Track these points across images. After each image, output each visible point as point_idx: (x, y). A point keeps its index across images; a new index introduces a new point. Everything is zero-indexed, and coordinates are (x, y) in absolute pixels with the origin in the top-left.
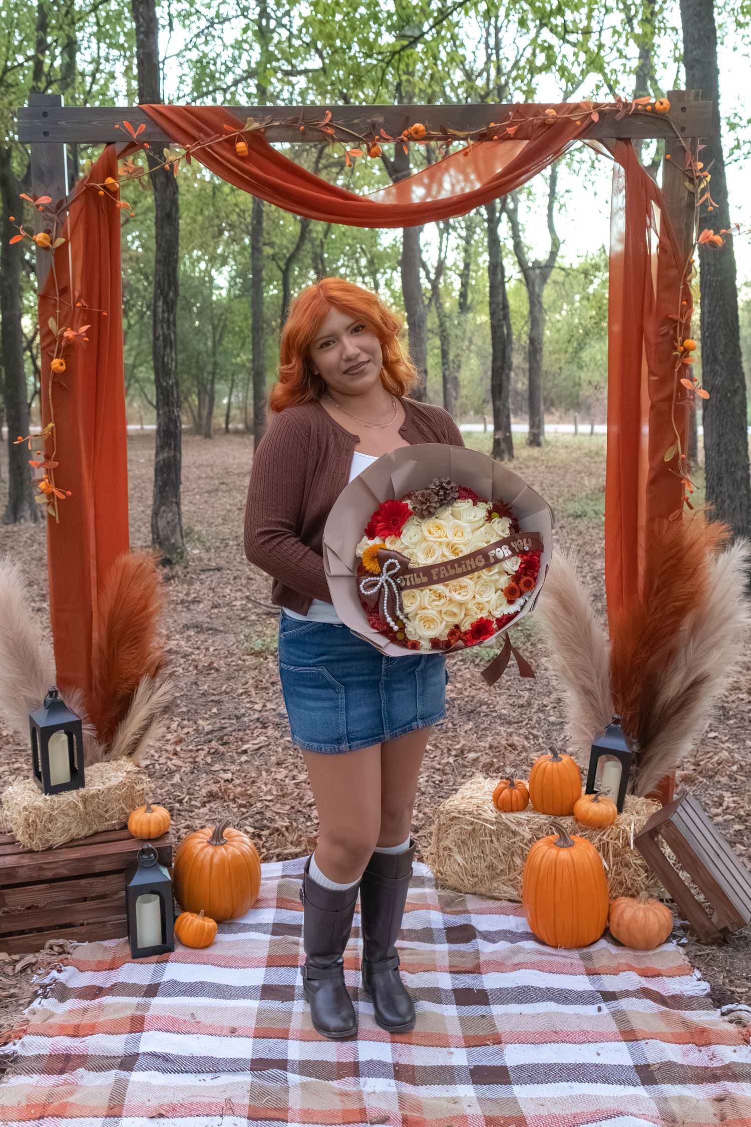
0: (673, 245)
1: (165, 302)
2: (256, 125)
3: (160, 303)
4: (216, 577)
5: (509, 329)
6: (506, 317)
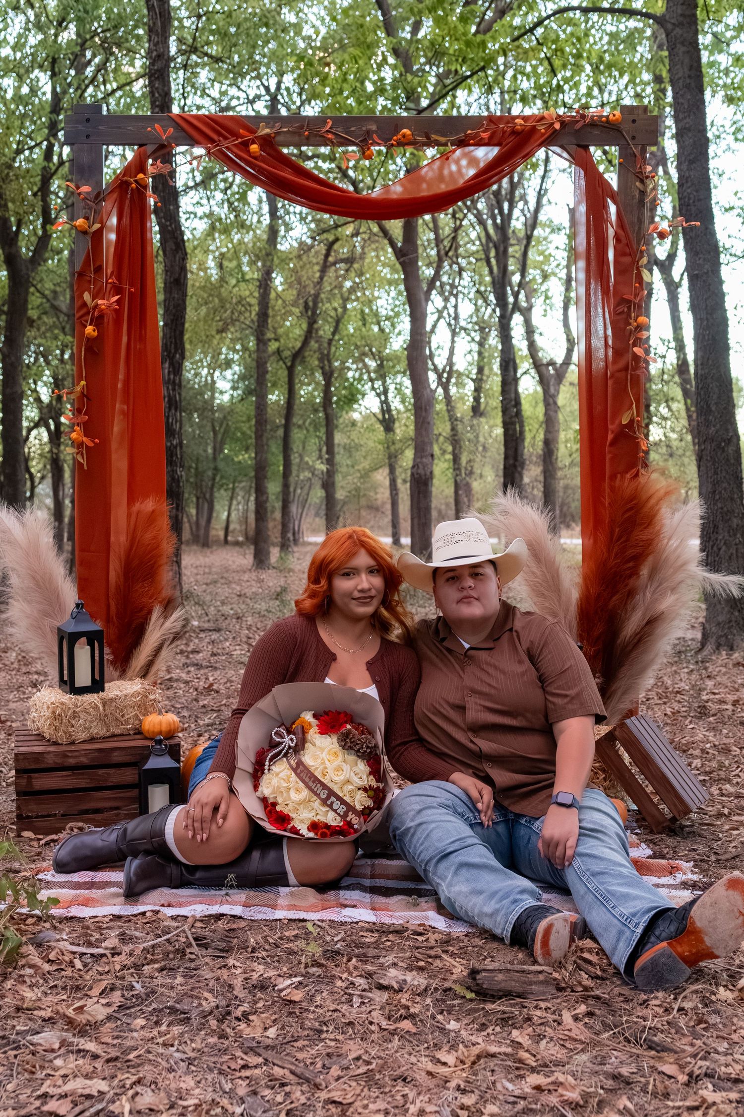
0: (627, 236)
1: (171, 364)
2: (267, 131)
3: (167, 365)
4: (215, 636)
5: (522, 426)
6: (519, 414)
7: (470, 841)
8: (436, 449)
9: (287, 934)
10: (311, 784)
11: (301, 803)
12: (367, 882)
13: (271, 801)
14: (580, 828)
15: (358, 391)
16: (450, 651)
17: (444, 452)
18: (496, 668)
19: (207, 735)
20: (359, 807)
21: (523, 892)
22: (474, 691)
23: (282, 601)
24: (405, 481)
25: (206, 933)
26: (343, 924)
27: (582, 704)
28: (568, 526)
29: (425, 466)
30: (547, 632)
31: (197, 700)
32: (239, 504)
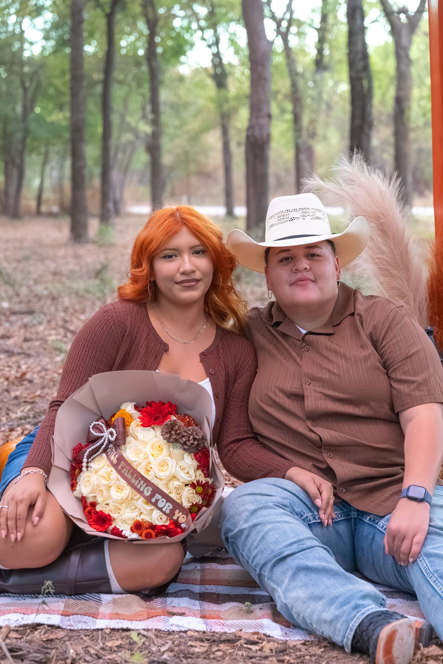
4: (27, 319)
5: (370, 82)
6: (366, 68)
7: (309, 543)
8: (274, 109)
9: (109, 644)
10: (133, 481)
11: (122, 502)
12: (197, 589)
13: (90, 500)
14: (430, 526)
15: (186, 42)
16: (284, 336)
17: (283, 111)
18: (336, 352)
19: (19, 430)
20: (186, 505)
21: (365, 597)
22: (313, 379)
23: (103, 281)
24: (239, 144)
25: (21, 644)
26: (170, 633)
27: (429, 391)
28: (421, 194)
29: (261, 127)
30: (392, 315)
31: (8, 391)
32: (52, 169)
